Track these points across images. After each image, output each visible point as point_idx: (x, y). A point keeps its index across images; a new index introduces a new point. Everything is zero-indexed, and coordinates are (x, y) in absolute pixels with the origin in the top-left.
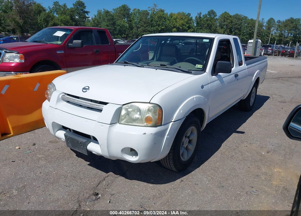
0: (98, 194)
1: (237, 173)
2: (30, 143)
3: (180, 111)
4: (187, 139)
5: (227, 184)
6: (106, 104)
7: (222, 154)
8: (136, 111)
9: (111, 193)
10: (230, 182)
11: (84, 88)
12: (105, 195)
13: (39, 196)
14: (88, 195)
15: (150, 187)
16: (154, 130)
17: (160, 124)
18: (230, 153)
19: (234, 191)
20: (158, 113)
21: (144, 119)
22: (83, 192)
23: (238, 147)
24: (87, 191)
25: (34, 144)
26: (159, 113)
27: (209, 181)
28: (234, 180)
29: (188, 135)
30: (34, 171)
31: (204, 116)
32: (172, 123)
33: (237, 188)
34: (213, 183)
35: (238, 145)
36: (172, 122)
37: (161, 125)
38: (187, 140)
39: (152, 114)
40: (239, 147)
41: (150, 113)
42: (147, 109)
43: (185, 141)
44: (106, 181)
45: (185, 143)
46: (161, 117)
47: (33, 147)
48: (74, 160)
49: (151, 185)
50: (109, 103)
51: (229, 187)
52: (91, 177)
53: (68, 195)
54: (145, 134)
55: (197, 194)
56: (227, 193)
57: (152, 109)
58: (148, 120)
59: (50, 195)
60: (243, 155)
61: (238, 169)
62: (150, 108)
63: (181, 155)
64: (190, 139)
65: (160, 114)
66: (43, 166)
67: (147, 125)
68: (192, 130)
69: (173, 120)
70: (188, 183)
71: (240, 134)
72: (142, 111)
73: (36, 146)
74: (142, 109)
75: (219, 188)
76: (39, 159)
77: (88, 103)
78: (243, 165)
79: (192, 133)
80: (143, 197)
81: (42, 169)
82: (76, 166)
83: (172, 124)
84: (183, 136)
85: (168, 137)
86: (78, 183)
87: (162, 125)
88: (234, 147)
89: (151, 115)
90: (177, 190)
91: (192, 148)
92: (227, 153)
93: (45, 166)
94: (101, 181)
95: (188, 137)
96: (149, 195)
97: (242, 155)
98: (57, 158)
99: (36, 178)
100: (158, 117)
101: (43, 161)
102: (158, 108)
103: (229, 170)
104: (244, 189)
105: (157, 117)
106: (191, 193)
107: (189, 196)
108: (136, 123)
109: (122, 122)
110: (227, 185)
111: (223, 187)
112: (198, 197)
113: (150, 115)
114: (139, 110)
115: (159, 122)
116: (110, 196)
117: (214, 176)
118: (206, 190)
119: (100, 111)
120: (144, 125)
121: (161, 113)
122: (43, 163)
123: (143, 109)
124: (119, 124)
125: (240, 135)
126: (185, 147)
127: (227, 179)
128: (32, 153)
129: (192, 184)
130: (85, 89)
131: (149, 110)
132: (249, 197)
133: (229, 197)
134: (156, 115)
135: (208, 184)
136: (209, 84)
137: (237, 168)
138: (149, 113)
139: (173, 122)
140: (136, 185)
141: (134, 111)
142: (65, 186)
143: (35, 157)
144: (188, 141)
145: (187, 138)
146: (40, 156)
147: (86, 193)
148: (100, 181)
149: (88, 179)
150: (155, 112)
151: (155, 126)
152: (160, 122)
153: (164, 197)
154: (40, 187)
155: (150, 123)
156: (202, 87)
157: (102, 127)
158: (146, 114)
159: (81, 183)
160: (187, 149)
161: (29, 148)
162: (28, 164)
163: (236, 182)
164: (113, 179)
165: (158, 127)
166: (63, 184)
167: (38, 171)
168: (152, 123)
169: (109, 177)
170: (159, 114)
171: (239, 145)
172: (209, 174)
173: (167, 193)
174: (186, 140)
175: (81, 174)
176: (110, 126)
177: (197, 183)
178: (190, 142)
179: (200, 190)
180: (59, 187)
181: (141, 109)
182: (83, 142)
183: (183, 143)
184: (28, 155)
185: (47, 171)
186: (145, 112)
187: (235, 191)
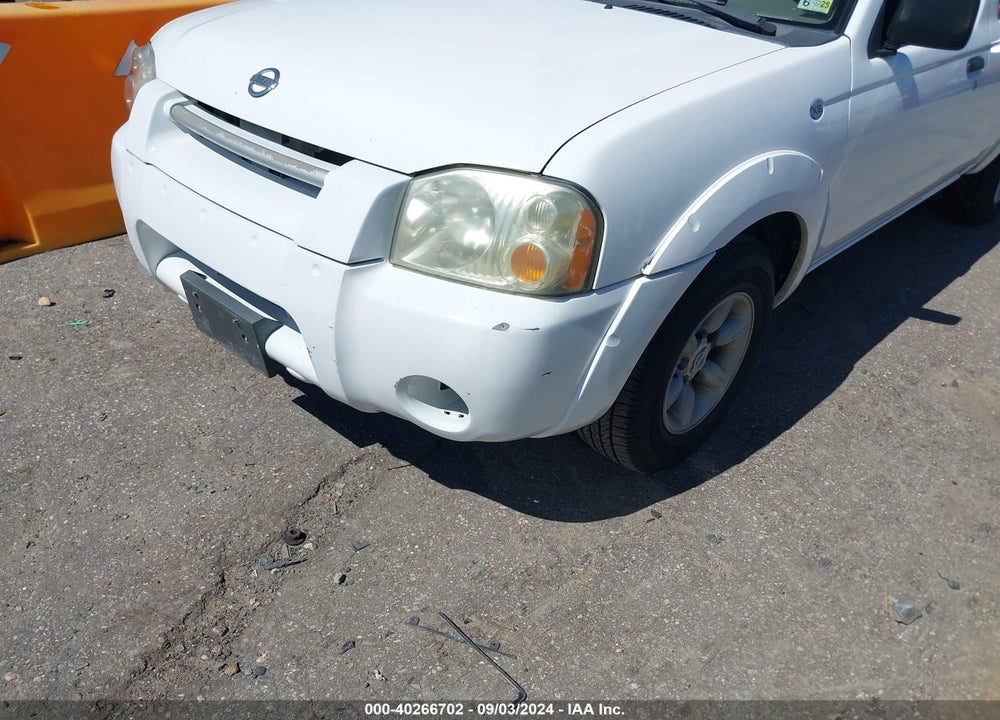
0: (303, 537)
1: (899, 505)
2: (95, 286)
3: (690, 224)
4: (706, 345)
5: (845, 551)
6: (339, 159)
7: (841, 408)
8: (475, 210)
9: (357, 538)
10: (862, 544)
11: (258, 79)
12: (330, 544)
13: (76, 517)
14: (263, 538)
15: (518, 530)
16: (548, 313)
17: (579, 287)
18: (877, 409)
19: (874, 590)
20: (575, 230)
21: (506, 257)
22: (244, 521)
23: (913, 384)
24: (262, 517)
25: (110, 294)
26: (581, 230)
27: (770, 531)
28: (879, 537)
29: (711, 329)
30: (80, 408)
31: (798, 246)
32: (644, 280)
33: (886, 579)
34: (785, 542)
35: (916, 374)
36: (642, 275)
37: (587, 290)
38: (704, 348)
39: (547, 237)
40: (919, 385)
41: (536, 226)
42: (526, 204)
43: (696, 352)
44: (351, 479)
45: (690, 364)
46: (587, 251)
47: (101, 304)
48: (242, 376)
49: (523, 520)
50: (352, 159)
51: (854, 568)
52: (294, 456)
53: (187, 529)
54: (502, 327)
55: (711, 585)
56: (841, 595)
57: (548, 211)
58: (524, 259)
59: (119, 517)
60: (932, 422)
61: (902, 486)
62: (541, 206)
63: (665, 411)
64: (720, 343)
65: (589, 239)
66: (118, 389)
67: (517, 283)
68: (737, 305)
69: (648, 271)
70: (682, 527)
71: (932, 325)
72: (500, 214)
73: (116, 300)
74: (501, 204)
75: (810, 566)
76: (113, 356)
77: (268, 151)
78: (930, 471)
79: (731, 317)
80: (480, 573)
81: (111, 404)
82: (243, 402)
83: (644, 287)
84: (688, 335)
85: (616, 343)
86: (234, 478)
87: (592, 291)
88: (898, 379)
89: (541, 239)
90: (630, 559)
91: (719, 380)
92: (863, 405)
93: (126, 390)
94: (328, 477)
95: (712, 337)
96: (508, 564)
97: (928, 422)
98: (181, 358)
99: (81, 438)
100: (577, 253)
101: (124, 368)
102: (581, 206)
103: (865, 486)
104: (918, 585)
105: (570, 251)
106: (685, 578)
107: (677, 590)
108: (467, 271)
109: (405, 259)
110: (848, 556)
111: (826, 563)
112: (712, 603)
113: (535, 237)
114: (488, 209)
115: (578, 277)
116: (349, 550)
117: (796, 507)
118: (754, 571)
119: (312, 190)
120: (504, 283)
121: (590, 233)
122: (121, 374)
123: (506, 203)
124: (395, 265)
125: (930, 330)
126: (691, 376)
127: (848, 530)
128: (92, 330)
129: (694, 533)
130: (263, 82)
131: (533, 214)
132: (935, 625)
133: (845, 616)
134: (565, 242)
135: (763, 543)
136: (848, 95)
137: (898, 481)
138: (530, 230)
139: (649, 276)
140: (464, 513)
141: (463, 207)
142: (184, 489)
143: (101, 348)
144: (707, 351)
145: (705, 340)
146: (119, 345)
147: (258, 527)
148: (325, 480)
149: (277, 464)
150: (560, 225)
151: (558, 292)
152: (583, 277)
153: (571, 582)
154: (88, 477)
155: (534, 280)
156: (816, 110)
157: (316, 273)
158: (520, 235)
159: (248, 482)
160: (697, 383)
161: (87, 308)
162: (66, 372)
163: (886, 549)
164: (378, 472)
165: (573, 300)
166: (177, 477)
167: (95, 409)
168: (542, 276)
169: (363, 465)
170: (582, 240)
171: (920, 372)
172: (775, 497)
173: (586, 569)
174: (700, 348)
175: (256, 441)
176: (347, 272)
177: (717, 533)
178: (715, 355)
179: (728, 568)
180: (157, 489)
181: (496, 204)
182: (248, 324)
183: (685, 360)
184: (75, 337)
185: (129, 411)
186: (514, 221)
187: (880, 589)
